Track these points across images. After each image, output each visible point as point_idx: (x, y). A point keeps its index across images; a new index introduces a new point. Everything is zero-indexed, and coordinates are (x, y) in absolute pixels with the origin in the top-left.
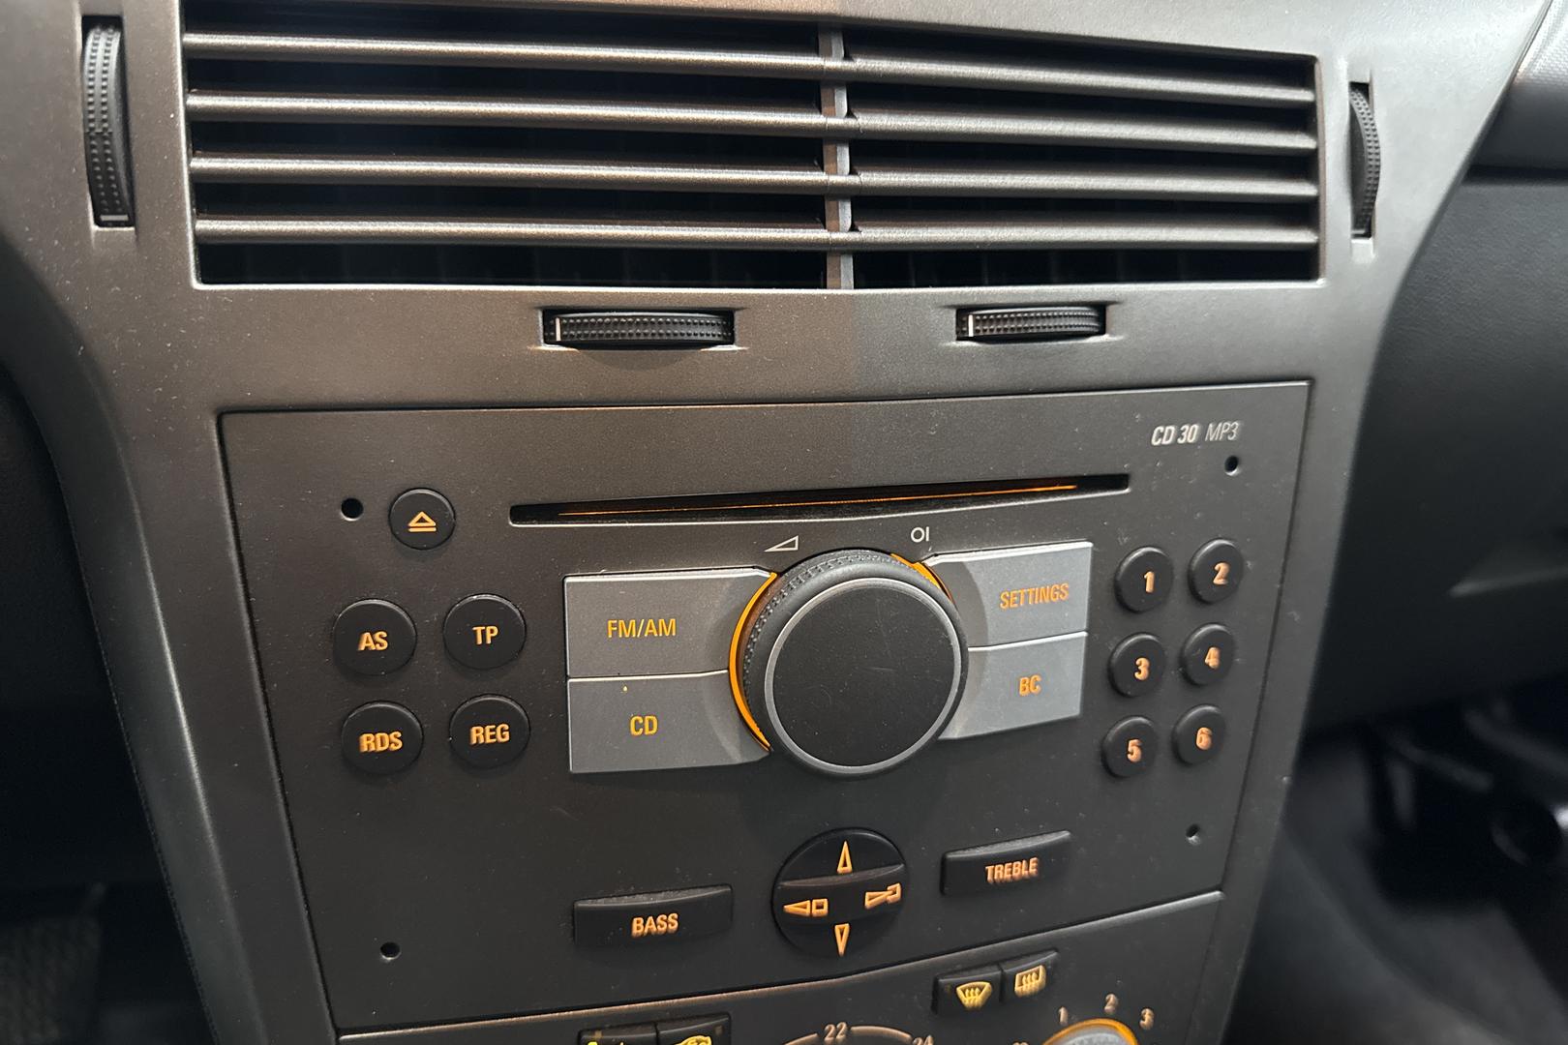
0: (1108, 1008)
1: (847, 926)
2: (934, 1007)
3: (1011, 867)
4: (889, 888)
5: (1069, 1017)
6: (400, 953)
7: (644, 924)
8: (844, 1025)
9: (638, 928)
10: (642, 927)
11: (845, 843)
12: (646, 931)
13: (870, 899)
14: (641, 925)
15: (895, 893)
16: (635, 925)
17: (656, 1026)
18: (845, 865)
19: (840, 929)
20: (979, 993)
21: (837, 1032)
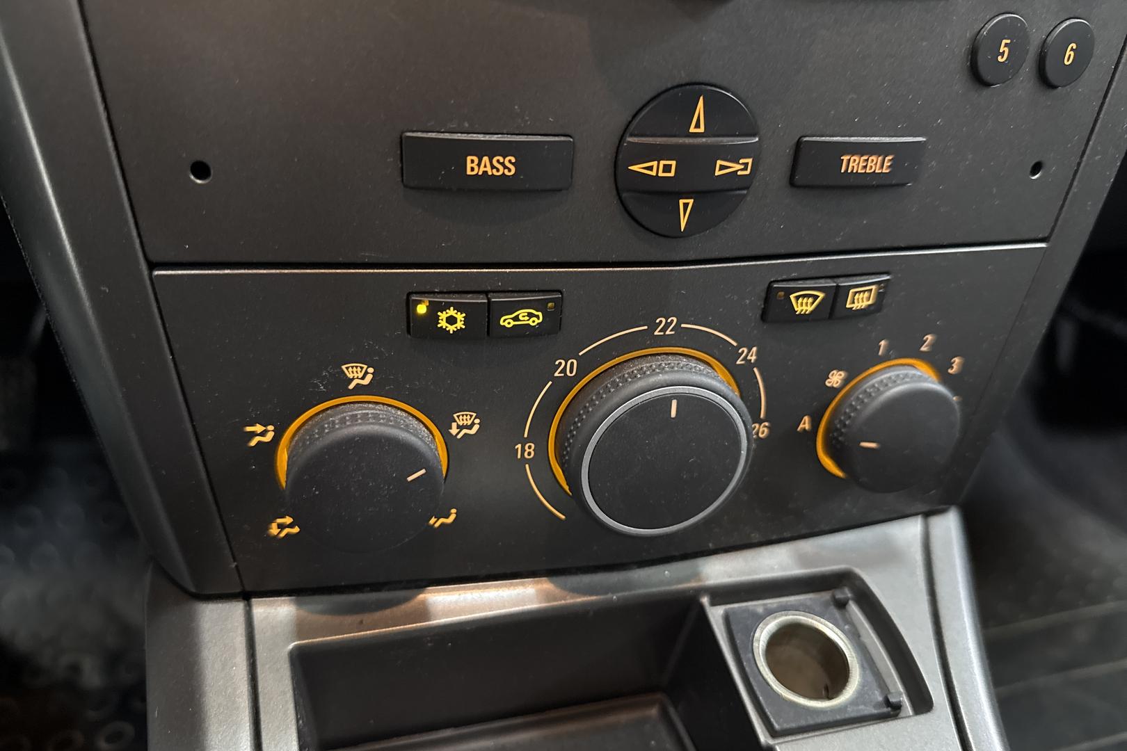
0: (924, 349)
1: (691, 201)
2: (764, 316)
3: (867, 160)
4: (741, 161)
5: (888, 349)
6: (211, 178)
7: (479, 165)
8: (675, 319)
9: (472, 169)
10: (476, 168)
11: (701, 98)
12: (480, 173)
13: (720, 170)
14: (474, 165)
15: (745, 169)
16: (469, 165)
17: (487, 296)
18: (698, 122)
19: (684, 204)
20: (813, 303)
21: (667, 325)
